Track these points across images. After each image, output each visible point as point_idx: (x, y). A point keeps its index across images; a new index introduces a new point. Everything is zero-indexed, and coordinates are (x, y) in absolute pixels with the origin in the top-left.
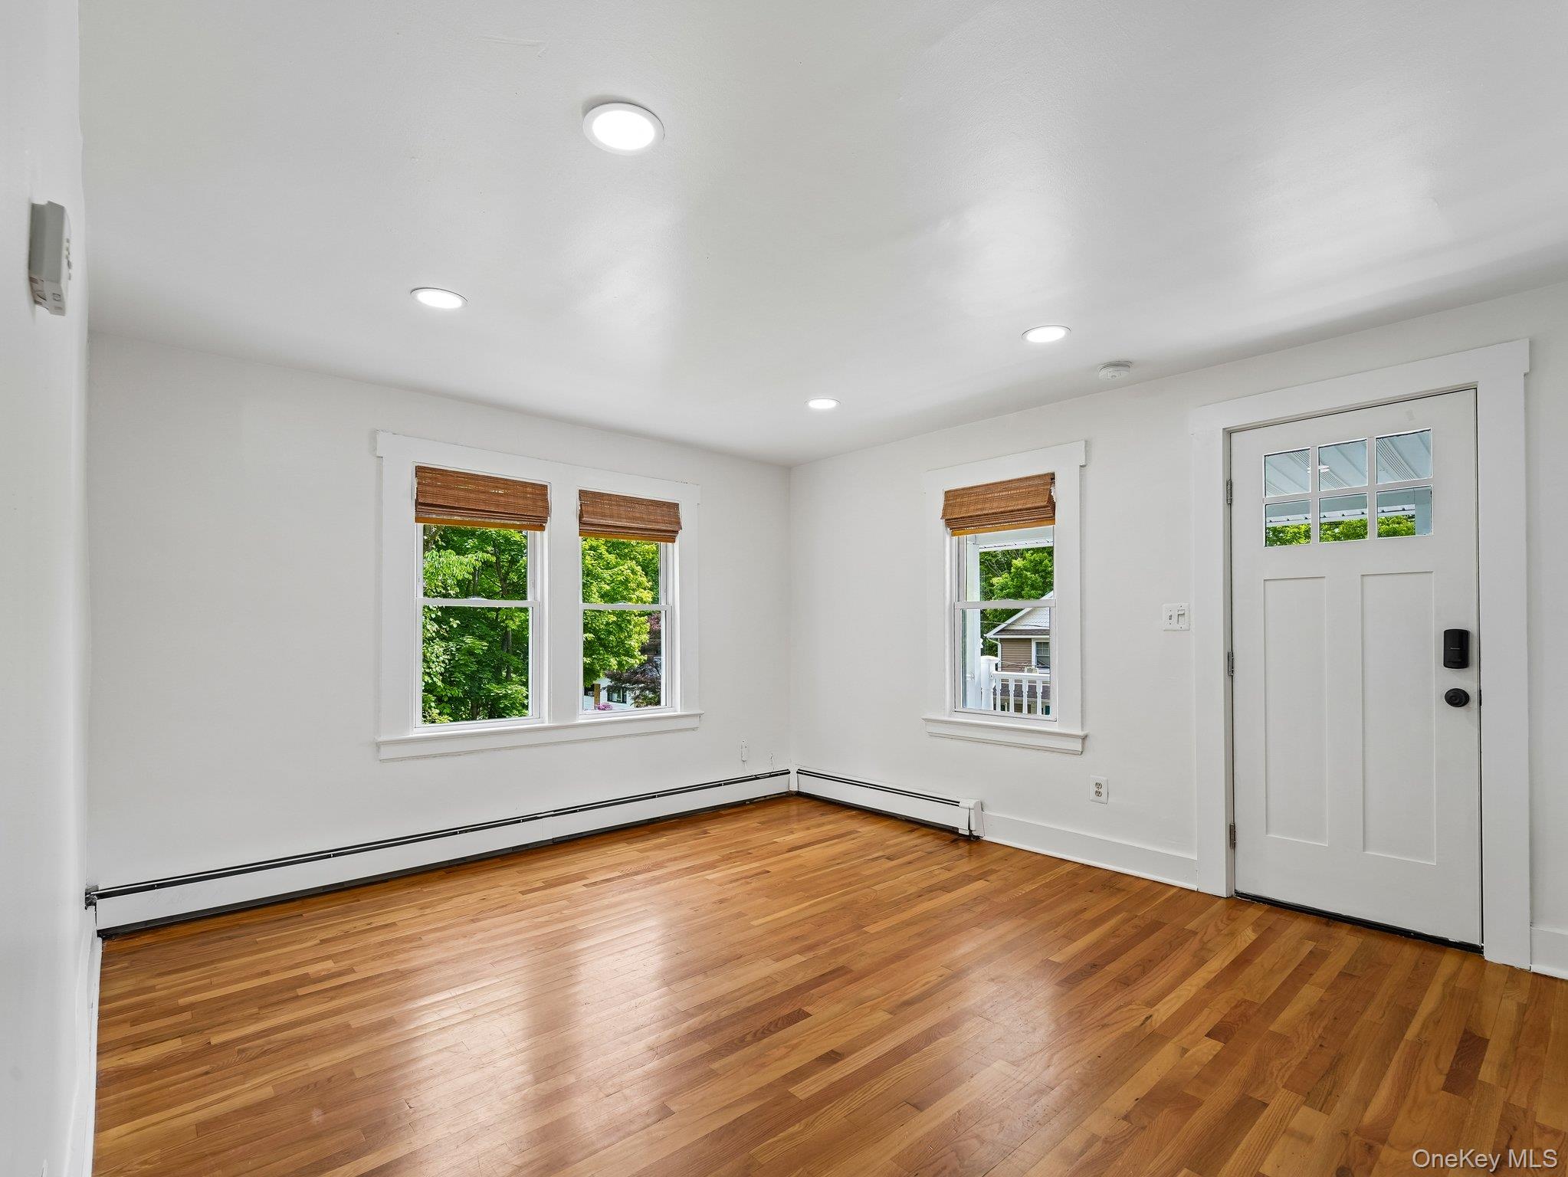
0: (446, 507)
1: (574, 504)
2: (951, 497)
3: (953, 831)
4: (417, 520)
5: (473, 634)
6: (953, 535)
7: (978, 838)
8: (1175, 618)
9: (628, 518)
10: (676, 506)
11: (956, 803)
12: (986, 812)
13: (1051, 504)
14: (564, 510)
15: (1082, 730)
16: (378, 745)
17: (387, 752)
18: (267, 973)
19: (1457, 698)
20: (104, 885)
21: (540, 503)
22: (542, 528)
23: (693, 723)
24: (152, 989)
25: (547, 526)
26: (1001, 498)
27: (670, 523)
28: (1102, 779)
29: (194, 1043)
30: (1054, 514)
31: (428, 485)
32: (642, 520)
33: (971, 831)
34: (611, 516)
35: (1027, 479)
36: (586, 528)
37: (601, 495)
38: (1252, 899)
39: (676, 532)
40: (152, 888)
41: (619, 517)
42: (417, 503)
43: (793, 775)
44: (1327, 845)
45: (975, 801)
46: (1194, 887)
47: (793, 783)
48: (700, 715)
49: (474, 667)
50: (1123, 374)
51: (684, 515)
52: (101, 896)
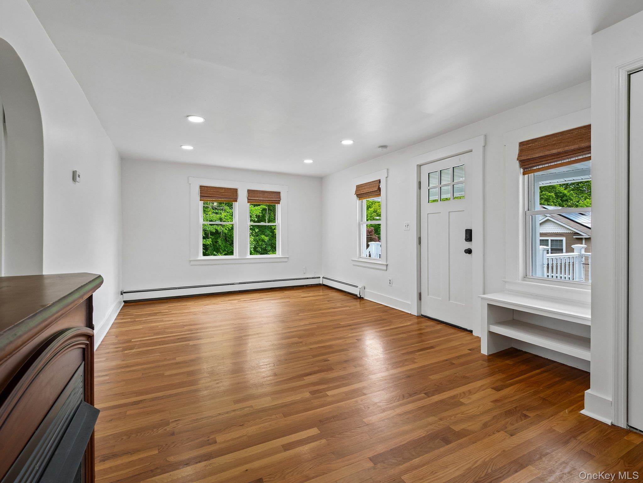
0: (208, 196)
1: (246, 194)
2: (358, 187)
3: (356, 295)
4: (200, 200)
5: (264, 234)
6: (359, 200)
7: (363, 298)
8: (407, 226)
9: (263, 197)
10: (279, 193)
11: (357, 287)
12: (366, 290)
13: (379, 189)
14: (243, 196)
15: (386, 263)
16: (190, 261)
17: (192, 263)
18: (154, 311)
19: (469, 251)
20: (125, 291)
21: (235, 194)
22: (236, 201)
23: (286, 260)
24: (130, 312)
25: (238, 200)
26: (368, 188)
27: (277, 198)
28: (391, 279)
29: (132, 320)
30: (380, 192)
31: (203, 191)
32: (267, 198)
33: (360, 296)
34: (257, 197)
35: (374, 181)
36: (249, 200)
37: (255, 190)
38: (425, 317)
39: (280, 201)
40: (135, 292)
41: (260, 197)
42: (200, 196)
43: (321, 278)
44: (441, 299)
45: (362, 286)
46: (410, 313)
47: (320, 281)
48: (288, 258)
49: (264, 246)
50: (384, 149)
51: (282, 196)
52: (124, 293)
